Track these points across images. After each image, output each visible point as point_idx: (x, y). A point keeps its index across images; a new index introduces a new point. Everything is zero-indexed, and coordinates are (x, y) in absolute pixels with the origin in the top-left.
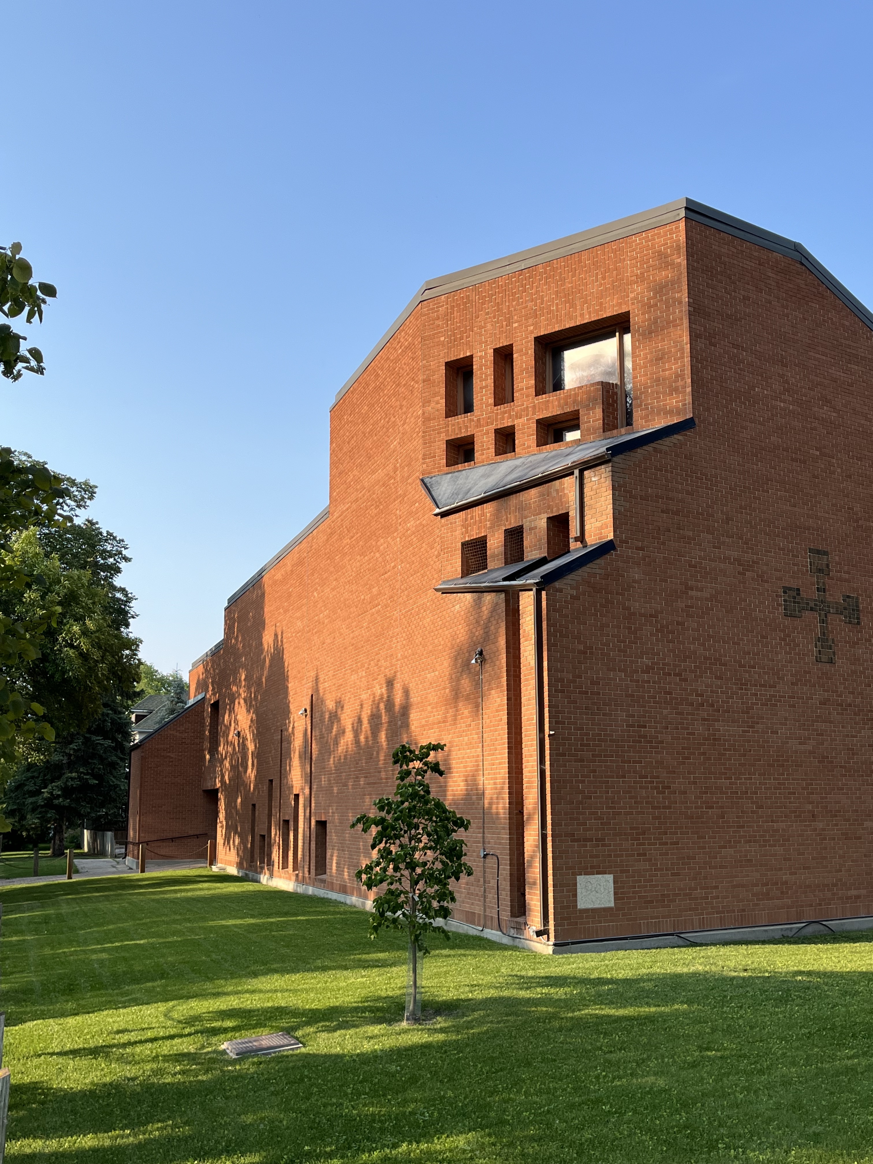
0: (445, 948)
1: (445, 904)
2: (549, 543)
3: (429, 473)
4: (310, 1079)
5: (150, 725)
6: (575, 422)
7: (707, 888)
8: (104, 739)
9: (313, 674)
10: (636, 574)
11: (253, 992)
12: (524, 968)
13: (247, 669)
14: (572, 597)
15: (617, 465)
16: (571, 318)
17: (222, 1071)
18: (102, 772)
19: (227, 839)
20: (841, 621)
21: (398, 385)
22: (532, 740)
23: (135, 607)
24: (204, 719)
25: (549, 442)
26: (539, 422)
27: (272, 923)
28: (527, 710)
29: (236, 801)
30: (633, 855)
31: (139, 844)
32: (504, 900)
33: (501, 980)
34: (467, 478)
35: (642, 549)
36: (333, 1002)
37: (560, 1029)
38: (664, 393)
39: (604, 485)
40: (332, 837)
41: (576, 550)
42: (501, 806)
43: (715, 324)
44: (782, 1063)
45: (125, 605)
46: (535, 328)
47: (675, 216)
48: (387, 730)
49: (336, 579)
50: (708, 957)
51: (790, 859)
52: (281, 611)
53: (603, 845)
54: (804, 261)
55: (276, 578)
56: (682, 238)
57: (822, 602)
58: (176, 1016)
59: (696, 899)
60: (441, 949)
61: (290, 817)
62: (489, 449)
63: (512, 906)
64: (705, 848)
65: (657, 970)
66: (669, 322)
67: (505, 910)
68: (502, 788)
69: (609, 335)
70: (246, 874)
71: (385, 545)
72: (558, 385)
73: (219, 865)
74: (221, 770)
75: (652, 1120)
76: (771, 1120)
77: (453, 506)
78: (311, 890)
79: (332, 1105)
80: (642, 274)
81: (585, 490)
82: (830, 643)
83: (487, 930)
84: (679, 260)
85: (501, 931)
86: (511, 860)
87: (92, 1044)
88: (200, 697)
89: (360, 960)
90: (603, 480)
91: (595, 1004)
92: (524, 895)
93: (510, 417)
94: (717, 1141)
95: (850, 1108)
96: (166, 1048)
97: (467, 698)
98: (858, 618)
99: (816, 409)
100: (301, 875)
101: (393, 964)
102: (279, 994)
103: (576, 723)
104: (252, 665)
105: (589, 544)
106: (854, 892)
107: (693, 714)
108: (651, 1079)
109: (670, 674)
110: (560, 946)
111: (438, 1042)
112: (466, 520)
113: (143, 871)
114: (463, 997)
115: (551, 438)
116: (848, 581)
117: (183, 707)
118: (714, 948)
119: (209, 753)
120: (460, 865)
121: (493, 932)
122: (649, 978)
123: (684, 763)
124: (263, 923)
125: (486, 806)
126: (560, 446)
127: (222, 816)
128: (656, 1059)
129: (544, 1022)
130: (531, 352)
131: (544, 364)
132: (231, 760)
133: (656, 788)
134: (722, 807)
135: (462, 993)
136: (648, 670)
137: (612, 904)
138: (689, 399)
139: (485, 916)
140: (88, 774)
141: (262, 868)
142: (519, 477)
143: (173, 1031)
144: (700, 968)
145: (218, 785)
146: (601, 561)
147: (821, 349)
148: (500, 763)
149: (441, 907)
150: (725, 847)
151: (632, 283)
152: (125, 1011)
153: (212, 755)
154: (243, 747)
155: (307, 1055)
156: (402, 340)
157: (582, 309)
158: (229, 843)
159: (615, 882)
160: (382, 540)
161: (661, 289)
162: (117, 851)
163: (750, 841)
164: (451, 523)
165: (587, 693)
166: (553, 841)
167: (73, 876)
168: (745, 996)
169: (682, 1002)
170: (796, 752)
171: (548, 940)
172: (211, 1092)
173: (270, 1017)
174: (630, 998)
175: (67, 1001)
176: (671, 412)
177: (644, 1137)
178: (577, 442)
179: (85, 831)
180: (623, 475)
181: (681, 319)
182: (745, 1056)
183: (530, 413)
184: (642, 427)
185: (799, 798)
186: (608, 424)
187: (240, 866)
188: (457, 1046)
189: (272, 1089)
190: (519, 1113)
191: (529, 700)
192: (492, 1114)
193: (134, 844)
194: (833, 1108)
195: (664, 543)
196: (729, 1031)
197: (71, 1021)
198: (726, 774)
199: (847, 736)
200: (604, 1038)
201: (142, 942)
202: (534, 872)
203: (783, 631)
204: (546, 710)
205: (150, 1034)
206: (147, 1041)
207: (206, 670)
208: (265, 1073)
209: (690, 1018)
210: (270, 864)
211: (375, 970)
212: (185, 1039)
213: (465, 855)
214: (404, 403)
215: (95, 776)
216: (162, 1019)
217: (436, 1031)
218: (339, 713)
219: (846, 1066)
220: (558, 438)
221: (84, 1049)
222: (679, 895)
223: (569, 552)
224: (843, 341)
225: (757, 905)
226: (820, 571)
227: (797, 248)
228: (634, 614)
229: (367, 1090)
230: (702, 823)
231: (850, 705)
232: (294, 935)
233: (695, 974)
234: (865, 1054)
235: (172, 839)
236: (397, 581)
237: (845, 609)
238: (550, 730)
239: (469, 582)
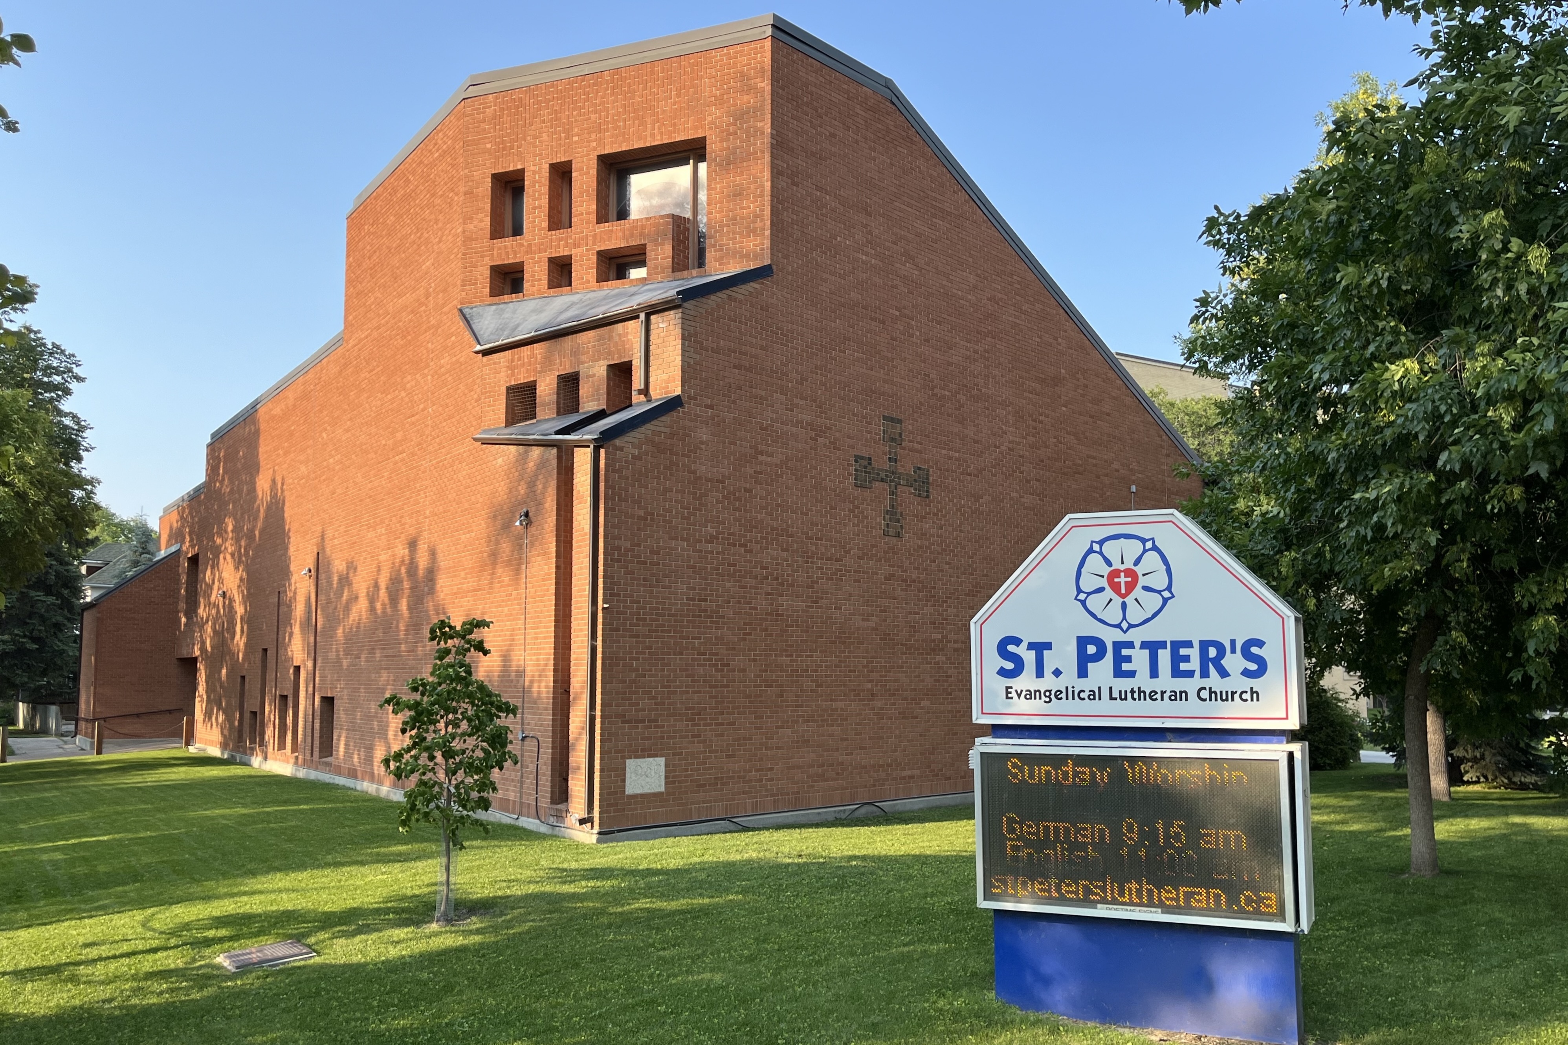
0: (476, 839)
1: (485, 794)
2: (608, 394)
3: (470, 303)
4: (328, 992)
5: (107, 580)
6: (641, 258)
7: (762, 770)
8: (47, 595)
9: (319, 528)
10: (704, 434)
11: (253, 893)
12: (565, 860)
13: (235, 519)
14: (634, 457)
15: (687, 312)
16: (640, 138)
17: (219, 987)
18: (43, 635)
19: (208, 714)
20: (911, 493)
21: (433, 195)
22: (583, 613)
23: (89, 438)
24: (179, 575)
25: (611, 278)
26: (599, 253)
27: (268, 813)
28: (578, 580)
29: (220, 672)
30: (687, 736)
31: (94, 720)
32: (544, 786)
33: (542, 873)
34: (514, 312)
35: (711, 407)
36: (351, 904)
37: (610, 926)
38: (741, 233)
39: (673, 333)
40: (340, 714)
41: (639, 406)
42: (543, 684)
43: (799, 162)
44: (841, 954)
45: (77, 435)
46: (598, 145)
47: (761, 33)
48: (409, 597)
49: (350, 419)
50: (762, 843)
51: (846, 739)
52: (281, 452)
53: (656, 727)
54: (895, 100)
55: (274, 412)
56: (768, 60)
57: (893, 473)
58: (157, 925)
59: (751, 781)
60: (472, 840)
61: (289, 693)
62: (540, 280)
63: (552, 792)
64: (761, 728)
65: (708, 858)
66: (749, 154)
67: (543, 797)
68: (546, 665)
69: (684, 162)
70: (232, 756)
71: (413, 383)
72: (623, 214)
73: (197, 745)
74: (201, 636)
75: (709, 1018)
76: (831, 1012)
77: (497, 344)
78: (313, 775)
79: (356, 1020)
80: (722, 95)
81: (651, 338)
82: (898, 516)
83: (522, 818)
84: (763, 85)
85: (539, 819)
86: (553, 742)
87: (52, 961)
88: (173, 549)
89: (378, 854)
90: (672, 327)
91: (646, 897)
92: (566, 780)
93: (566, 245)
94: (776, 1037)
95: (907, 996)
96: (148, 964)
97: (508, 563)
98: (927, 491)
99: (898, 265)
100: (300, 757)
101: (418, 858)
102: (284, 896)
103: (632, 596)
104: (242, 514)
105: (653, 398)
106: (908, 773)
107: (756, 588)
108: (708, 975)
109: (735, 545)
110: (605, 834)
111: (474, 945)
112: (513, 361)
113: (99, 752)
114: (500, 893)
115: (613, 274)
116: (920, 452)
117: (150, 560)
118: (767, 833)
119: (186, 615)
120: (504, 753)
121: (530, 820)
122: (702, 867)
123: (745, 640)
124: (259, 813)
125: (527, 684)
126: (623, 284)
127: (202, 689)
128: (712, 954)
129: (592, 919)
130: (594, 172)
131: (608, 187)
132: (214, 624)
133: (716, 665)
134: (781, 686)
135: (499, 889)
136: (712, 539)
137: (663, 789)
138: (767, 243)
139: (521, 803)
140: (25, 636)
141: (252, 749)
142: (577, 316)
143: (155, 943)
144: (754, 855)
145: (197, 653)
146: (666, 419)
147: (905, 199)
148: (545, 638)
149: (481, 798)
150: (782, 727)
151: (710, 104)
152: (92, 921)
153: (189, 618)
154: (230, 609)
155: (322, 967)
156: (440, 142)
157: (653, 129)
158: (210, 718)
159: (667, 766)
160: (409, 378)
161: (742, 115)
162: (64, 728)
163: (808, 721)
164: (495, 364)
165: (645, 563)
166: (602, 723)
167: (8, 758)
168: (800, 883)
169: (737, 893)
170: (859, 629)
171: (592, 828)
172: (209, 1012)
173: (276, 923)
174: (682, 890)
175: (15, 911)
176: (747, 256)
177: (702, 1038)
178: (643, 281)
179: (21, 704)
180: (693, 324)
181: (763, 152)
182: (802, 947)
183: (590, 243)
184: (716, 270)
185: (859, 676)
186: (678, 264)
187: (224, 746)
188: (496, 948)
189: (283, 1005)
190: (569, 1018)
191: (581, 569)
192: (539, 1021)
193: (87, 720)
194: (890, 997)
195: (734, 402)
196: (785, 922)
197: (23, 935)
198: (786, 650)
199: (910, 613)
200: (657, 934)
201: (105, 838)
202: (579, 756)
203: (853, 502)
204: (601, 580)
205: (125, 948)
206: (122, 956)
207: (182, 517)
208: (273, 987)
209: (746, 910)
210: (262, 743)
211: (397, 865)
212: (171, 952)
213: (511, 742)
214: (440, 217)
215: (34, 640)
216: (140, 930)
217: (471, 932)
218: (351, 575)
219: (902, 953)
220: (621, 274)
221: (44, 967)
222: (733, 777)
223: (631, 405)
224: (930, 193)
225: (812, 787)
226: (893, 440)
227: (888, 85)
228: (700, 478)
229: (396, 1001)
230: (761, 702)
231: (914, 581)
232: (297, 826)
233: (749, 862)
234: (920, 940)
235: (138, 715)
236: (427, 426)
237: (915, 481)
238: (604, 602)
239: (515, 432)
